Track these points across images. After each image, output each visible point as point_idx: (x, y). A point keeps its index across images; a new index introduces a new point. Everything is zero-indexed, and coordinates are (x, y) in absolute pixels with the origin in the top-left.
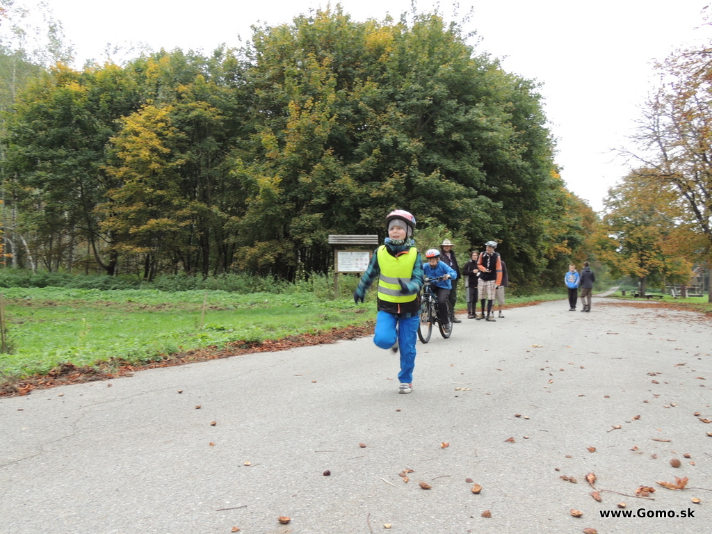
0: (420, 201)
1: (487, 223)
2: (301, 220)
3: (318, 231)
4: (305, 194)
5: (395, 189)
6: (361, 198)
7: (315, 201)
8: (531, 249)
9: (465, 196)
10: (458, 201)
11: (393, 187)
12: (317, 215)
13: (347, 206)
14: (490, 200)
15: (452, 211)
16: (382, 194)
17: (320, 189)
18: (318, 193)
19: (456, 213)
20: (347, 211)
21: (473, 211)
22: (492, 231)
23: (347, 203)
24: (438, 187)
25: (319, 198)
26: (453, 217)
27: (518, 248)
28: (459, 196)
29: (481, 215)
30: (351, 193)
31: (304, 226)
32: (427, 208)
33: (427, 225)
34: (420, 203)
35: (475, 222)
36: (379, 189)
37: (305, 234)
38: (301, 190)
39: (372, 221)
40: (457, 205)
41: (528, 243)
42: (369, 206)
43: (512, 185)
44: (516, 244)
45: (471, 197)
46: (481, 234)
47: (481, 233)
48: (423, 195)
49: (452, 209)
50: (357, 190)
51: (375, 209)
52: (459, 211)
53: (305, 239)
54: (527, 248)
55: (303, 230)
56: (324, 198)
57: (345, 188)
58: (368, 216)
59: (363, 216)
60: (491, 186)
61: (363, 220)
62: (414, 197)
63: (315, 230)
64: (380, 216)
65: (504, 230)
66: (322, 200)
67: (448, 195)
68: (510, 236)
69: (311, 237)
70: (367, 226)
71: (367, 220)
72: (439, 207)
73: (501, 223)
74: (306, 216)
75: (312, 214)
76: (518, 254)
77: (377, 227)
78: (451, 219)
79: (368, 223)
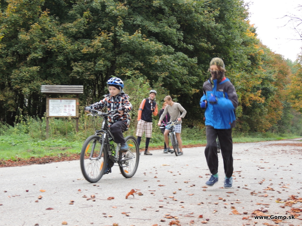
0: (125, 57)
1: (184, 75)
2: (21, 72)
3: (35, 82)
4: (24, 49)
5: (102, 46)
6: (73, 53)
7: (33, 55)
9: (164, 53)
10: (158, 57)
11: (101, 44)
12: (35, 68)
13: (61, 60)
14: (186, 56)
15: (153, 66)
16: (92, 50)
17: (38, 45)
18: (36, 48)
19: (155, 67)
20: (61, 65)
21: (171, 66)
22: (190, 82)
23: (61, 58)
24: (141, 45)
25: (37, 53)
26: (153, 70)
28: (158, 53)
29: (178, 69)
30: (65, 49)
31: (23, 77)
32: (130, 62)
33: (129, 77)
34: (125, 58)
35: (173, 74)
36: (89, 46)
37: (23, 84)
38: (20, 46)
39: (82, 73)
40: (156, 60)
42: (80, 60)
43: (206, 43)
45: (170, 53)
48: (128, 52)
49: (152, 64)
50: (70, 47)
51: (86, 63)
52: (158, 66)
53: (24, 89)
55: (22, 80)
56: (41, 53)
57: (60, 44)
58: (79, 69)
59: (75, 69)
60: (187, 44)
61: (75, 72)
62: (120, 53)
63: (33, 80)
64: (90, 69)
66: (39, 55)
67: (149, 52)
69: (29, 87)
70: (78, 77)
71: (78, 72)
72: (141, 62)
74: (25, 69)
75: (30, 67)
77: (87, 78)
78: (151, 72)
79: (79, 75)
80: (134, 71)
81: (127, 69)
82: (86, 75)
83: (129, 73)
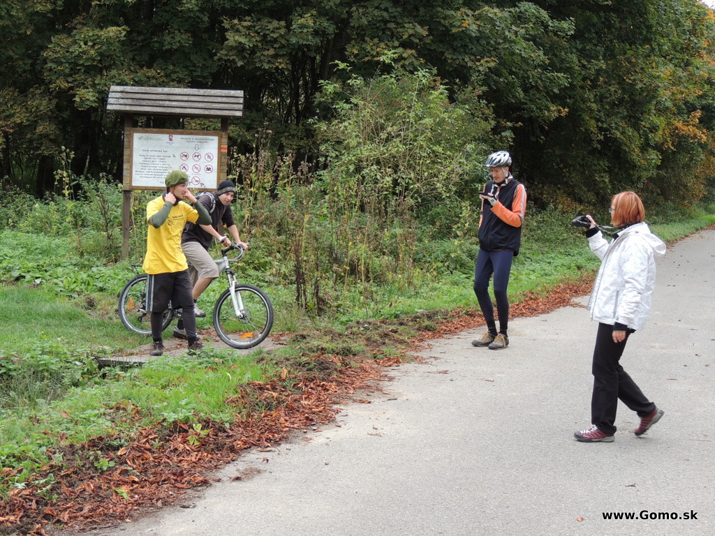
0: (377, 7)
1: (535, 67)
2: (73, 42)
8: (630, 131)
9: (488, 2)
12: (112, 32)
14: (544, 14)
15: (454, 37)
19: (462, 42)
21: (505, 39)
22: (545, 87)
26: (455, 50)
27: (601, 129)
29: (523, 48)
31: (79, 57)
32: (392, 25)
33: (387, 69)
34: (376, 13)
35: (507, 64)
37: (80, 77)
39: (253, 51)
40: (466, 21)
41: (623, 118)
44: (598, 120)
46: (520, 93)
47: (520, 90)
49: (454, 31)
52: (470, 38)
53: (81, 91)
54: (621, 130)
61: (232, 48)
63: (108, 68)
65: (572, 87)
68: (584, 101)
70: (240, 64)
71: (240, 49)
72: (422, 24)
73: (568, 70)
74: (85, 32)
75: (100, 27)
76: (599, 142)
77: (266, 66)
78: (448, 55)
79: (244, 58)
80: (400, 50)
81: (382, 45)
82: (262, 58)
83: (387, 56)
